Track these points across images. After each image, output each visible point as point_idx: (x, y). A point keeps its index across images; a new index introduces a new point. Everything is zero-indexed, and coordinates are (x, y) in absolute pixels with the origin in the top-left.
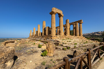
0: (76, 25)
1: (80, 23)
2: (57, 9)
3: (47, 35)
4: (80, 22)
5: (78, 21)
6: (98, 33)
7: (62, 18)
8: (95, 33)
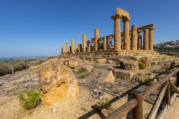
0: (145, 32)
1: (150, 30)
2: (122, 11)
3: (105, 50)
4: (150, 28)
5: (147, 26)
6: (170, 43)
7: (128, 24)
8: (165, 44)
